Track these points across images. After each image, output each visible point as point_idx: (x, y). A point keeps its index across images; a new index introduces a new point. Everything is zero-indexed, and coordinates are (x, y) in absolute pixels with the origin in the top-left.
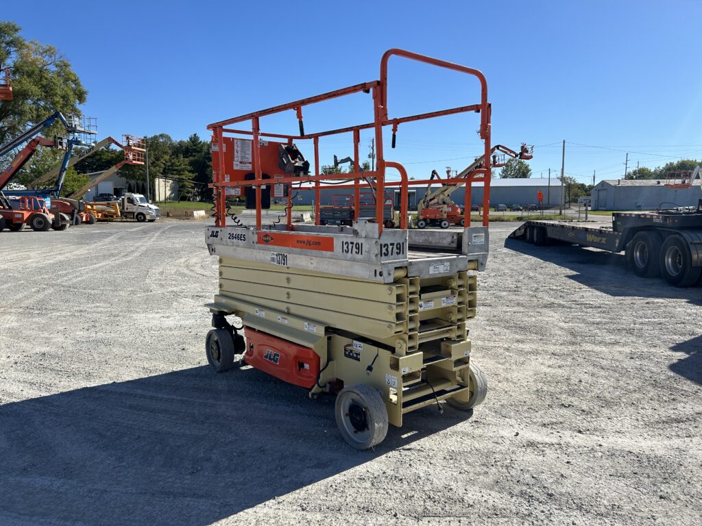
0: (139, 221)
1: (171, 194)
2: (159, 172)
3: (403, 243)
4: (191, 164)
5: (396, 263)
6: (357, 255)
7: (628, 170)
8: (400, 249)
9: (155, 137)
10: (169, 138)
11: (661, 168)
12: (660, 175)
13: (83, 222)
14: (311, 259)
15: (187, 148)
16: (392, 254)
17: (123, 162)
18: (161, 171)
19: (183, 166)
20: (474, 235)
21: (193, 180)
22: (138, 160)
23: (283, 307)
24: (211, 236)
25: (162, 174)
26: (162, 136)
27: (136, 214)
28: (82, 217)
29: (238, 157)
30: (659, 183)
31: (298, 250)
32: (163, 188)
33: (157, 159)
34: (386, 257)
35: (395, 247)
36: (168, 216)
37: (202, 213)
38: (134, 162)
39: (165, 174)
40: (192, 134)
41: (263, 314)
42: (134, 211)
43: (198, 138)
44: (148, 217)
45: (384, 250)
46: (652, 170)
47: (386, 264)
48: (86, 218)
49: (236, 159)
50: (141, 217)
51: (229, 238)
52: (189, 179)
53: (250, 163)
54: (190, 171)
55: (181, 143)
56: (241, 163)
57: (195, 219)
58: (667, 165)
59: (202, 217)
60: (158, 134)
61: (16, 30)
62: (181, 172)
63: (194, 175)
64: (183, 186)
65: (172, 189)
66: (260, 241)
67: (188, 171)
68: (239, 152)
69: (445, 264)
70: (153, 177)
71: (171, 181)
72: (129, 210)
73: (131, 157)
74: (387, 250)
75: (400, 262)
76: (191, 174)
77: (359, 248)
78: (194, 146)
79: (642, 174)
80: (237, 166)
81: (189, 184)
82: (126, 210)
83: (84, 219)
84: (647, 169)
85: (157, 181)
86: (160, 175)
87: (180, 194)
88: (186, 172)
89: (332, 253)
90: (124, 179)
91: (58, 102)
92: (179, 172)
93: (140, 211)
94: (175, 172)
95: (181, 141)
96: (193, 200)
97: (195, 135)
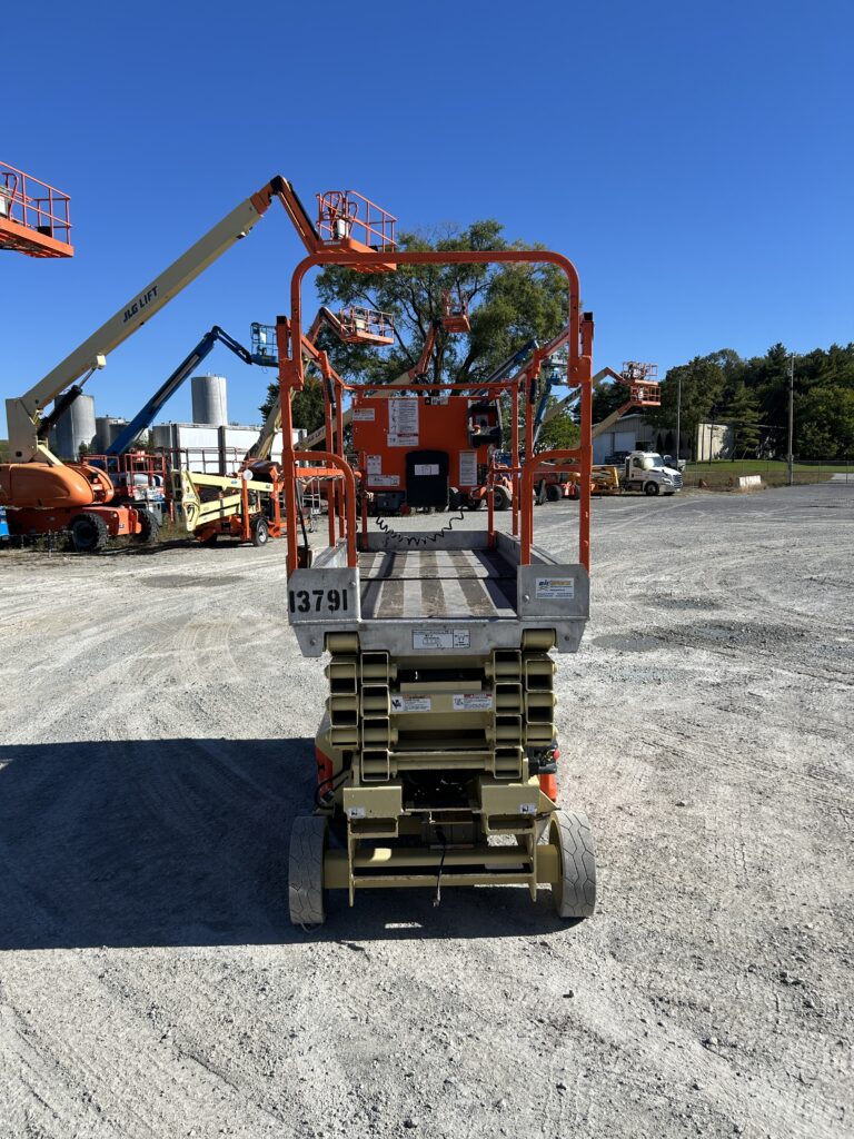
0: (648, 494)
1: (724, 448)
2: (703, 413)
3: (345, 592)
4: (761, 397)
5: (326, 624)
8: (337, 601)
9: (713, 357)
10: (733, 355)
13: (564, 497)
15: (764, 370)
16: (318, 609)
17: (629, 405)
18: (707, 412)
19: (743, 402)
20: (538, 580)
21: (760, 422)
22: (651, 399)
25: (707, 416)
26: (723, 353)
27: (644, 483)
28: (564, 490)
29: (394, 426)
32: (711, 440)
33: (702, 393)
34: (305, 614)
35: (325, 596)
36: (700, 485)
37: (756, 480)
38: (644, 402)
39: (713, 417)
40: (773, 344)
42: (642, 478)
43: (783, 351)
44: (662, 489)
45: (298, 602)
47: (304, 624)
48: (570, 491)
49: (391, 430)
50: (651, 488)
52: (753, 422)
53: (415, 435)
54: (754, 409)
55: (754, 362)
56: (400, 435)
57: (740, 491)
59: (755, 488)
60: (716, 351)
61: (496, 231)
62: (741, 412)
63: (762, 415)
64: (743, 435)
65: (726, 440)
67: (752, 409)
68: (397, 419)
69: (456, 632)
70: (696, 422)
71: (724, 428)
72: (635, 478)
73: (641, 395)
74: (306, 601)
75: (336, 624)
76: (757, 415)
78: (776, 364)
80: (393, 441)
81: (752, 432)
82: (630, 478)
83: (567, 493)
85: (701, 427)
86: (705, 419)
87: (738, 449)
88: (749, 411)
90: (650, 428)
91: (539, 325)
92: (737, 412)
93: (651, 479)
94: (730, 413)
95: (754, 359)
96: (761, 458)
97: (779, 345)
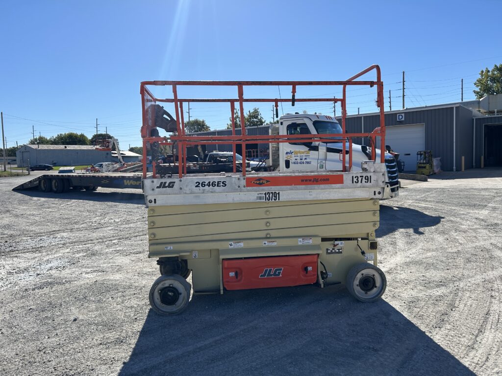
6: (367, 184)
7: (35, 137)
11: (55, 137)
12: (54, 142)
14: (310, 192)
23: (262, 234)
24: (158, 187)
30: (66, 147)
31: (303, 186)
41: (242, 245)
46: (48, 139)
51: (196, 186)
58: (58, 135)
66: (248, 186)
77: (368, 179)
79: (42, 141)
84: (45, 138)
89: (341, 185)
